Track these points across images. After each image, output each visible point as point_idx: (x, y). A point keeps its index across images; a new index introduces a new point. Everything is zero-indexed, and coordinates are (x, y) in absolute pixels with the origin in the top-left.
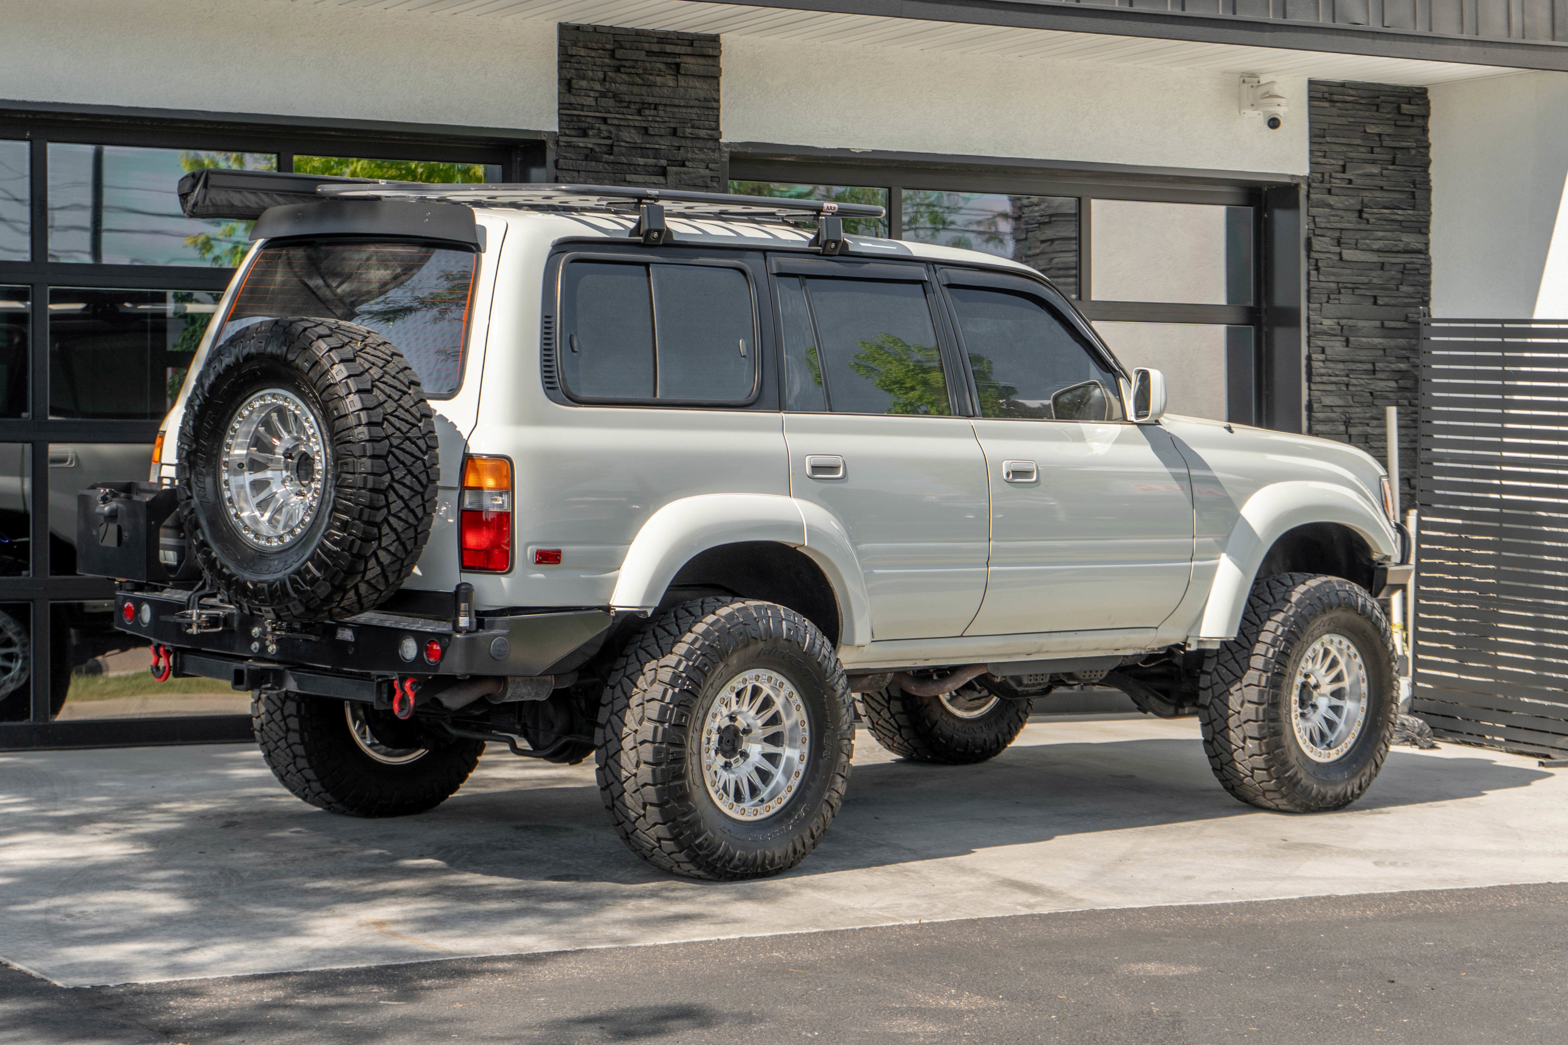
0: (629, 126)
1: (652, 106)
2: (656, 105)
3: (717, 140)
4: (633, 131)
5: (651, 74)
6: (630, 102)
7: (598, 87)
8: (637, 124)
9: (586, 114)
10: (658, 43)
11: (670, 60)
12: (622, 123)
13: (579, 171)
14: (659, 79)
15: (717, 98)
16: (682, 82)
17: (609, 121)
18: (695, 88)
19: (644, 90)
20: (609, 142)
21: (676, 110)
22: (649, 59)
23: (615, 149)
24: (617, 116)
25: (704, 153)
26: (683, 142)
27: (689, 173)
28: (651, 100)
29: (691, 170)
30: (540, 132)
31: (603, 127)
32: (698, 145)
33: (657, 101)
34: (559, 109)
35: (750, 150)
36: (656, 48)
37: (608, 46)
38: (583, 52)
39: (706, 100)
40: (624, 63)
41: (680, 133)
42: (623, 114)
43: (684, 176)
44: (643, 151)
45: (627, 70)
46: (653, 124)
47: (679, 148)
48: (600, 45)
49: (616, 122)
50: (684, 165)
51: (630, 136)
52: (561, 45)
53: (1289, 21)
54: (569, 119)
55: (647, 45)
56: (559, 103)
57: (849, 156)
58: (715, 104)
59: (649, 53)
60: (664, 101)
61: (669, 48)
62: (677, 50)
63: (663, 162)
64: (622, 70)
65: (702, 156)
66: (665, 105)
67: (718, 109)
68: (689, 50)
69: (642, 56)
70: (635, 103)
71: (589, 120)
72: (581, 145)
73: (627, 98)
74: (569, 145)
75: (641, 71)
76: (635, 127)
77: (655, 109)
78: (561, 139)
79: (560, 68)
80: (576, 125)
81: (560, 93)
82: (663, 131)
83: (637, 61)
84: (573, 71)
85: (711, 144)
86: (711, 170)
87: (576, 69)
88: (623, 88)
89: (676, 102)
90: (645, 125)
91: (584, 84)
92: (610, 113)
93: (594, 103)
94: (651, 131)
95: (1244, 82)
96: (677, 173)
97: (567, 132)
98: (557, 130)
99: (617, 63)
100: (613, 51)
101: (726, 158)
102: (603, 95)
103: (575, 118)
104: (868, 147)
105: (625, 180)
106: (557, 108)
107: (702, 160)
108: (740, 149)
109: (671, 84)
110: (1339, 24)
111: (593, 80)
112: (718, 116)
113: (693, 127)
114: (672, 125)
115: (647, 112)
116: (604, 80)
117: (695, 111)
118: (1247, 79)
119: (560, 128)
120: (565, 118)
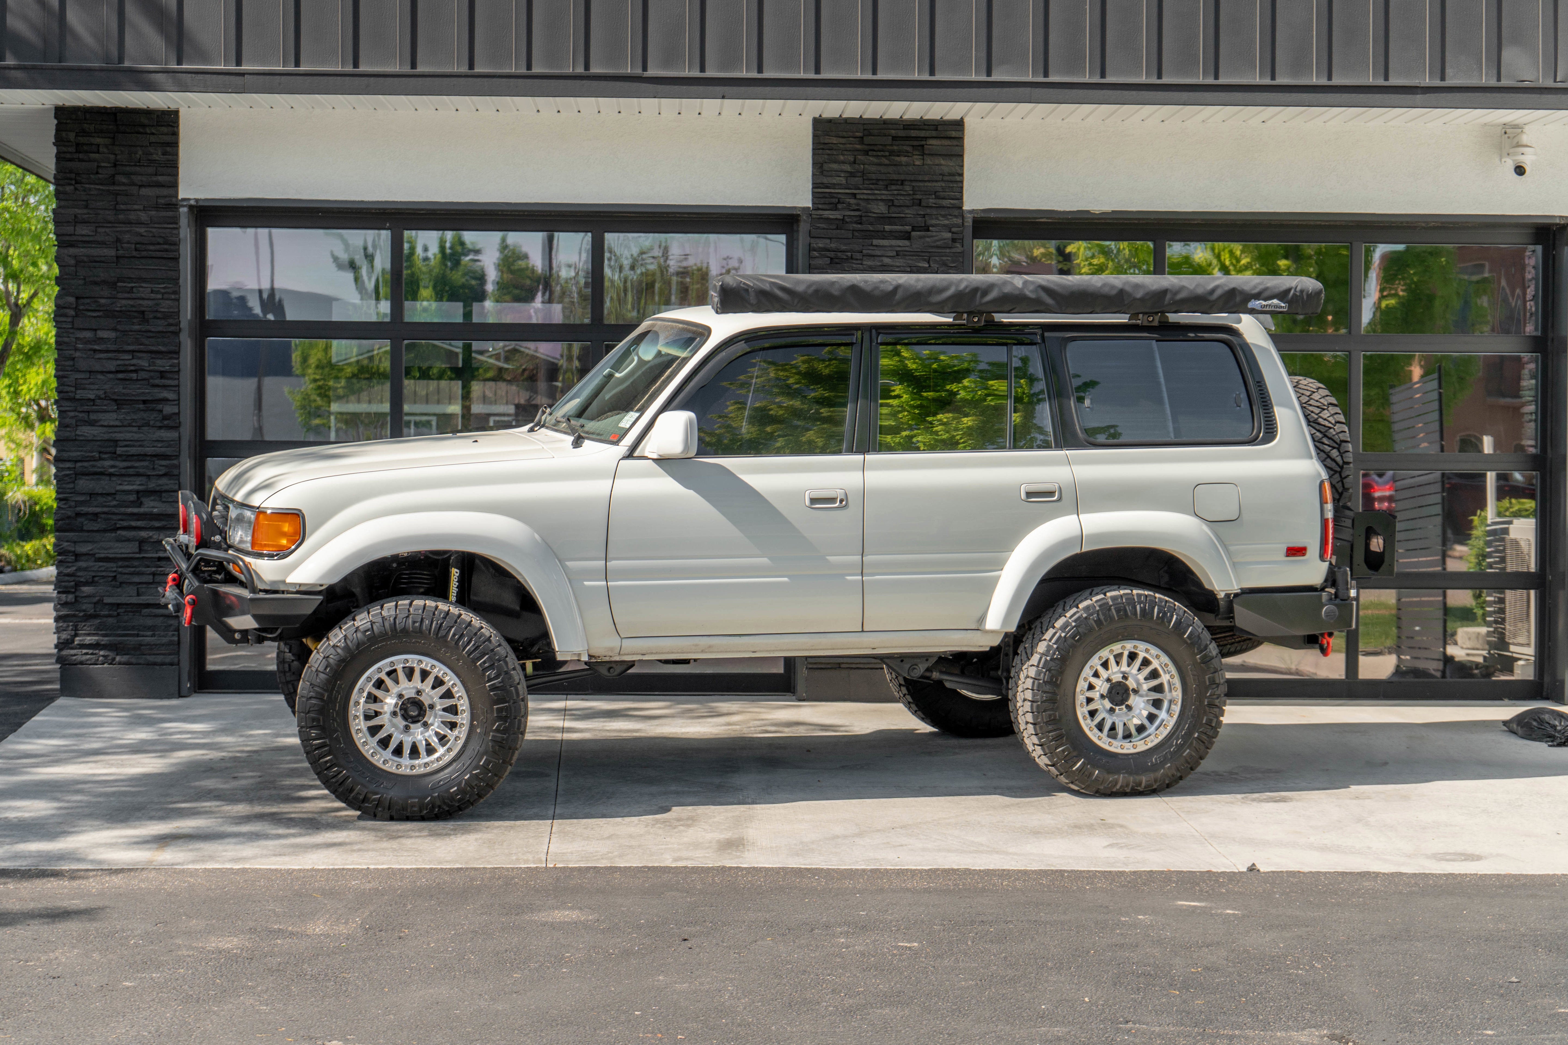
0: (877, 200)
1: (899, 183)
2: (903, 181)
3: (961, 208)
4: (880, 203)
5: (898, 156)
6: (878, 180)
7: (847, 168)
8: (883, 197)
9: (837, 191)
10: (904, 129)
11: (916, 143)
12: (870, 197)
13: (830, 238)
14: (904, 159)
15: (960, 172)
16: (928, 161)
17: (858, 197)
18: (941, 165)
19: (891, 169)
20: (857, 213)
21: (921, 184)
22: (897, 143)
23: (864, 219)
24: (865, 192)
25: (948, 219)
26: (928, 211)
27: (932, 236)
28: (895, 177)
29: (934, 234)
30: (795, 208)
31: (852, 201)
32: (943, 213)
33: (902, 177)
34: (813, 188)
35: (992, 215)
36: (902, 133)
37: (858, 134)
38: (835, 140)
39: (951, 175)
40: (872, 147)
41: (923, 204)
42: (872, 189)
43: (928, 239)
44: (890, 220)
45: (875, 153)
46: (899, 197)
47: (924, 216)
48: (851, 134)
49: (865, 197)
50: (928, 230)
51: (880, 208)
52: (815, 136)
53: (1449, 82)
54: (821, 196)
55: (893, 132)
56: (813, 184)
57: (1090, 216)
58: (958, 178)
59: (894, 138)
60: (909, 177)
61: (914, 133)
62: (922, 134)
63: (908, 228)
64: (870, 153)
65: (946, 222)
66: (911, 181)
67: (962, 182)
68: (934, 133)
69: (889, 140)
70: (882, 180)
71: (839, 196)
72: (831, 217)
73: (873, 176)
74: (821, 219)
75: (887, 154)
76: (882, 200)
77: (902, 184)
78: (814, 212)
79: (814, 154)
80: (827, 200)
81: (813, 175)
82: (908, 203)
83: (885, 145)
84: (826, 157)
85: (956, 212)
86: (953, 233)
87: (828, 155)
88: (873, 168)
89: (920, 178)
90: (890, 198)
91: (835, 166)
92: (859, 189)
93: (844, 182)
94: (896, 203)
95: (1505, 133)
96: (921, 237)
97: (820, 206)
98: (811, 206)
99: (866, 147)
100: (862, 138)
101: (969, 222)
102: (852, 175)
103: (827, 195)
104: (1107, 208)
105: (872, 245)
106: (811, 187)
107: (944, 225)
108: (983, 215)
109: (917, 163)
110: (1504, 82)
111: (844, 162)
112: (962, 188)
113: (937, 197)
114: (918, 197)
115: (893, 187)
116: (855, 162)
117: (939, 184)
118: (1508, 131)
119: (813, 204)
120: (817, 195)
